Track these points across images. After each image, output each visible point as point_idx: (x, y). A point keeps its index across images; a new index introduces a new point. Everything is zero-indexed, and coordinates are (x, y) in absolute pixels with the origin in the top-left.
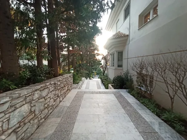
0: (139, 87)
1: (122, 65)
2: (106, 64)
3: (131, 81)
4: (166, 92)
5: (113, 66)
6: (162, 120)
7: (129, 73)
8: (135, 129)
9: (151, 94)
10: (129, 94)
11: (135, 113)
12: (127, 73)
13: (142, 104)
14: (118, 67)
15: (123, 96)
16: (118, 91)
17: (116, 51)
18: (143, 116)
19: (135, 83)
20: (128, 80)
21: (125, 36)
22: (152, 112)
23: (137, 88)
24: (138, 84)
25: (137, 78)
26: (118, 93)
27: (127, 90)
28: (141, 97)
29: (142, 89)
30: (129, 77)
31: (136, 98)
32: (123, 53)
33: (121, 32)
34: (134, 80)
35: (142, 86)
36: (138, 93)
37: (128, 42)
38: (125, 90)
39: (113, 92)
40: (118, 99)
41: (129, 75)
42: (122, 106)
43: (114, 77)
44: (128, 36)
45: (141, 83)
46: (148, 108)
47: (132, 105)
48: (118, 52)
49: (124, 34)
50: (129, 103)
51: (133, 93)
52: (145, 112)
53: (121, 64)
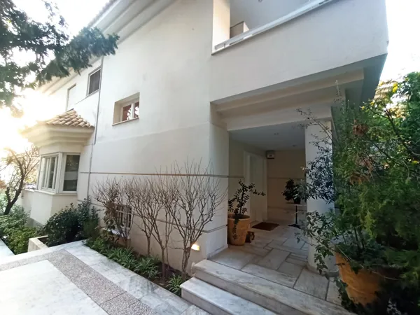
0: (109, 230)
1: (76, 181)
2: (22, 179)
3: (95, 220)
4: (143, 230)
5: (50, 187)
6: (136, 272)
7: (91, 203)
8: (92, 304)
9: (126, 238)
10: (88, 250)
11: (97, 279)
12: (87, 203)
13: (111, 261)
14: (65, 189)
15: (73, 256)
16: (62, 248)
17: (63, 153)
18: (109, 279)
19: (102, 223)
20: (87, 220)
21: (86, 126)
22: (125, 267)
23: (105, 232)
24: (107, 223)
25: (107, 213)
26: (60, 253)
27: (85, 241)
28: (110, 248)
29: (114, 232)
30: (90, 213)
31: (101, 253)
32: (81, 158)
33: (78, 114)
34: (101, 218)
35: (114, 228)
36: (106, 243)
37: (92, 140)
38: (79, 243)
39: (48, 254)
40: (59, 268)
41: (91, 207)
42: (70, 278)
43: (53, 217)
44: (93, 128)
45: (112, 222)
46: (120, 263)
47: (92, 267)
48: (68, 156)
49: (86, 123)
50: (87, 266)
51: (96, 245)
52: (114, 272)
53: (74, 178)
